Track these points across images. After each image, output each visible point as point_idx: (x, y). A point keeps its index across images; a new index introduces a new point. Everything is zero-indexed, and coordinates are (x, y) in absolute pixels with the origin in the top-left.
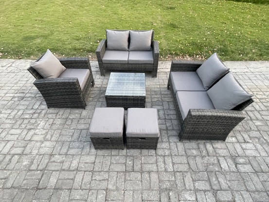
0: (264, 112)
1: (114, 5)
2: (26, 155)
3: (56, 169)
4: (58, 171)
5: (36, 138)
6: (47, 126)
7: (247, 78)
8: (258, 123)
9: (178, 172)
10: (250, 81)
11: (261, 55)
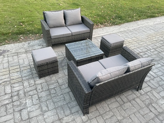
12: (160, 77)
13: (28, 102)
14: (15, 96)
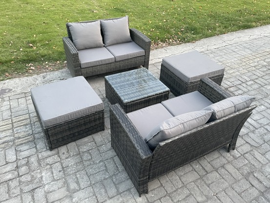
0: (265, 77)
8: (269, 87)
10: (235, 53)
11: (226, 27)
12: (266, 127)
13: (46, 175)
14: (23, 165)
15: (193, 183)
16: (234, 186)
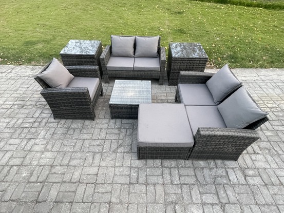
0: (275, 122)
1: (120, 9)
2: (25, 166)
3: (57, 181)
4: (59, 183)
5: (36, 148)
6: (48, 136)
7: (257, 86)
8: (269, 134)
9: (185, 184)
10: (260, 89)
11: (272, 62)
15: (120, 185)
16: (150, 206)
